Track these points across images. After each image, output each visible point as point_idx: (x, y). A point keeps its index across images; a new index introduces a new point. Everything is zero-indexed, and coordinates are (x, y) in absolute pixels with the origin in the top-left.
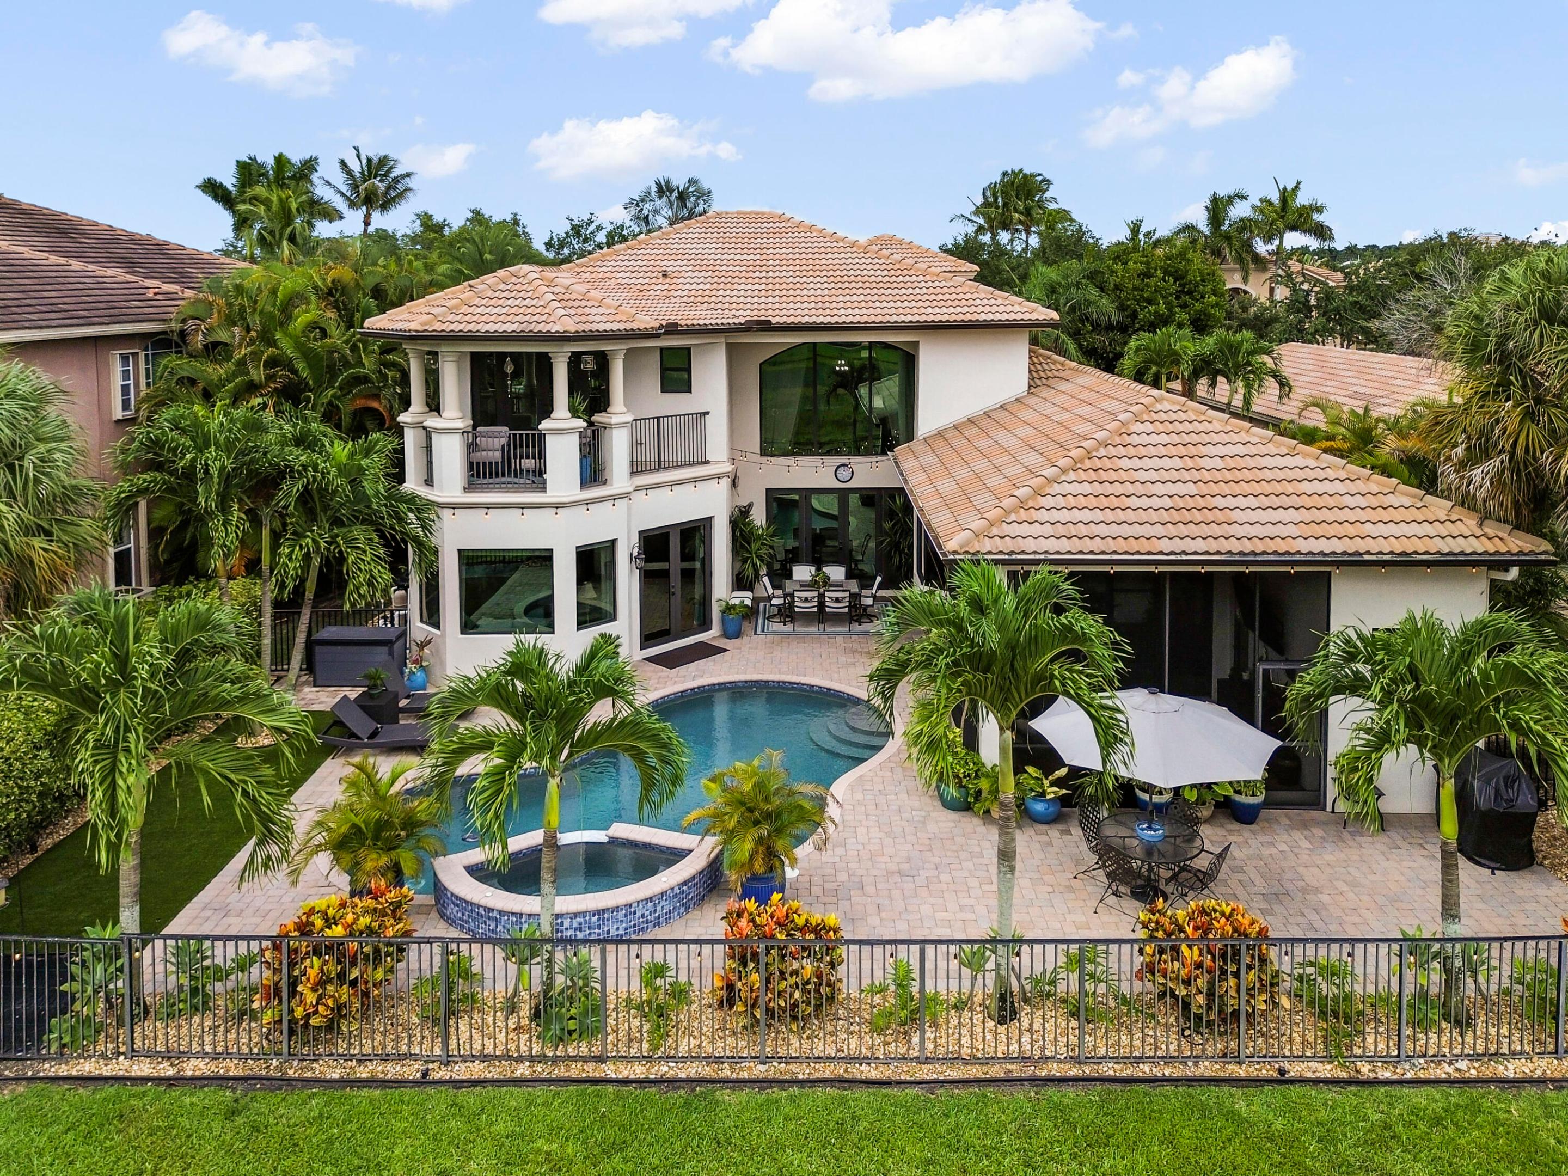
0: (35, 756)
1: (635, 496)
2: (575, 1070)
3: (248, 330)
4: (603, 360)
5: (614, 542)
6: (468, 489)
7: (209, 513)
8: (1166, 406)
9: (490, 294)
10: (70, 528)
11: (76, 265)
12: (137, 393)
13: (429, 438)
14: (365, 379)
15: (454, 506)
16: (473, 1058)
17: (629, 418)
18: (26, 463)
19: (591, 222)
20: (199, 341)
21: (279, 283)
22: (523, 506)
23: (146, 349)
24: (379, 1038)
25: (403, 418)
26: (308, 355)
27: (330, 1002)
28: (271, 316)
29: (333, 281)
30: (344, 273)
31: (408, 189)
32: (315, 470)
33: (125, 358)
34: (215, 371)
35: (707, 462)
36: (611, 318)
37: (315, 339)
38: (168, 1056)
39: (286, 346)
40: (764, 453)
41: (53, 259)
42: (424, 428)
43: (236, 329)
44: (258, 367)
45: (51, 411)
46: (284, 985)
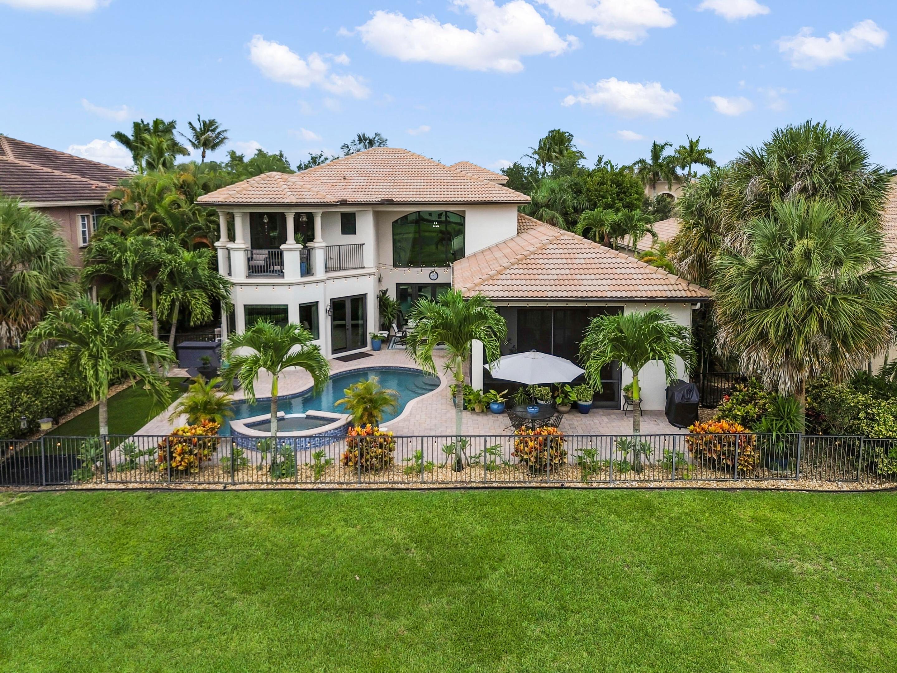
0: (58, 380)
1: (328, 281)
2: (284, 486)
3: (142, 204)
4: (311, 217)
5: (317, 302)
6: (248, 276)
7: (128, 281)
8: (566, 237)
9: (257, 185)
10: (67, 286)
11: (57, 173)
12: (89, 234)
13: (229, 254)
14: (200, 228)
15: (241, 285)
16: (244, 483)
17: (324, 244)
18: (46, 256)
19: (322, 155)
20: (118, 210)
21: (157, 182)
22: (274, 285)
23: (93, 214)
24: (206, 477)
25: (217, 244)
26: (171, 216)
27: (186, 461)
28: (153, 197)
29: (183, 181)
30: (188, 177)
31: (224, 138)
32: (175, 262)
33: (83, 218)
34: (127, 224)
35: (364, 268)
36: (314, 197)
37: (175, 209)
38: (122, 482)
39: (161, 212)
40: (395, 265)
41: (45, 169)
42: (227, 249)
43: (136, 204)
44: (147, 222)
45: (56, 235)
46: (168, 456)
